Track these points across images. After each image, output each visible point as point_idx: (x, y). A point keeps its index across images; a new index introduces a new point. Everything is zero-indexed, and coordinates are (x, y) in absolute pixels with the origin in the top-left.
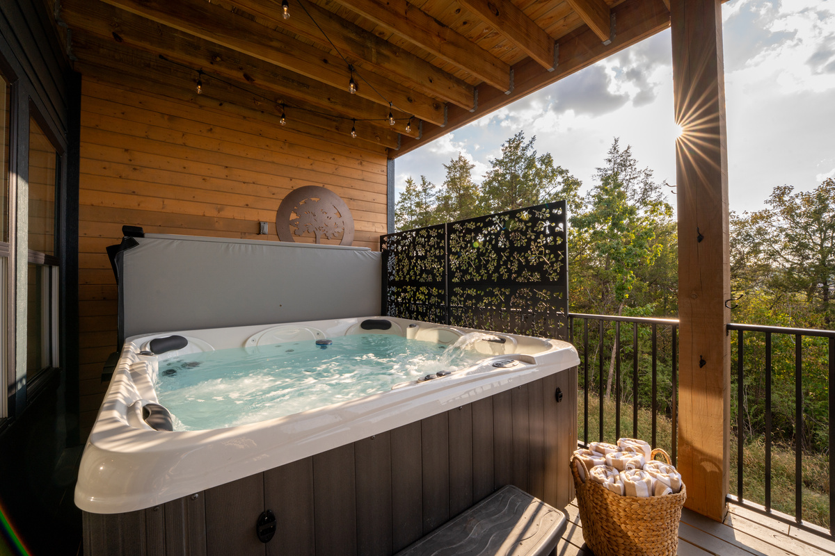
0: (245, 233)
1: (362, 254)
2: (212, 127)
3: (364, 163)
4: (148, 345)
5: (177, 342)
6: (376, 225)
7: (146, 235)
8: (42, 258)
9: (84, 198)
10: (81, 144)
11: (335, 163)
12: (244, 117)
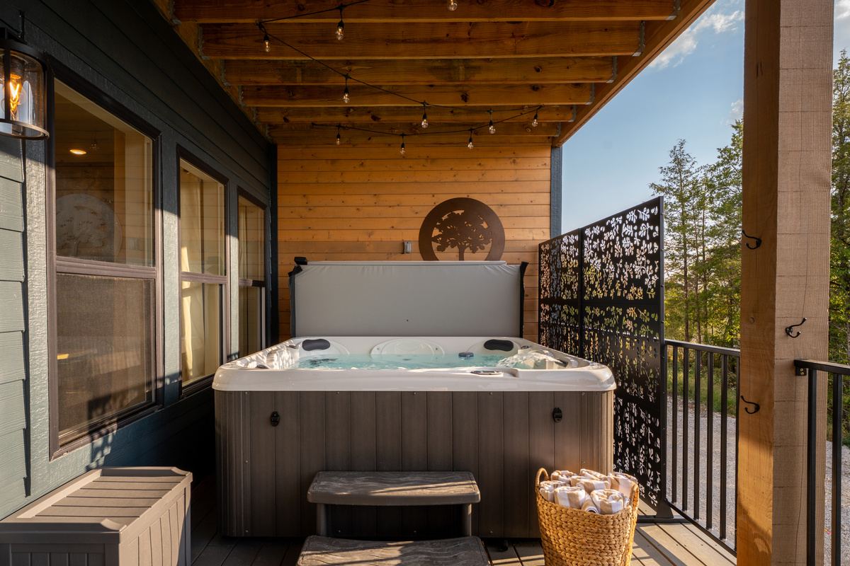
0: (391, 253)
1: (495, 269)
2: (363, 161)
3: (517, 161)
4: (301, 344)
5: (322, 344)
6: (534, 231)
7: (308, 263)
8: (250, 283)
9: (281, 236)
10: (278, 197)
11: (482, 168)
12: (389, 145)
